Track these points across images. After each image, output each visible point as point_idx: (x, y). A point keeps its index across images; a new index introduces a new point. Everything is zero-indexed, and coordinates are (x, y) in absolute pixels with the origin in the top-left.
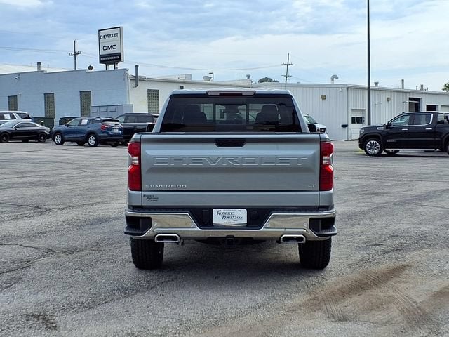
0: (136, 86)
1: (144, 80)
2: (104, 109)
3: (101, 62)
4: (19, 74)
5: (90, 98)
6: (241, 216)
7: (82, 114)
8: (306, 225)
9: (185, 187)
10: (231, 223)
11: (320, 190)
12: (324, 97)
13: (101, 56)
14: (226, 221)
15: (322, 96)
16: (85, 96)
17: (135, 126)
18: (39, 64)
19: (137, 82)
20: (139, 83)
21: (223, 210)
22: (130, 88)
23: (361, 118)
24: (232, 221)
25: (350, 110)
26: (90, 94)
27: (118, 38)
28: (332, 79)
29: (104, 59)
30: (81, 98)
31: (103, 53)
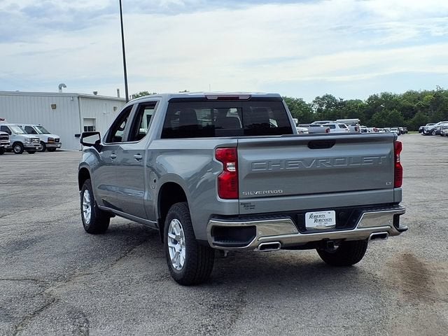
6: (330, 217)
8: (391, 221)
10: (323, 225)
11: (395, 187)
12: (54, 107)
14: (317, 224)
15: (52, 106)
21: (314, 213)
23: (92, 127)
24: (323, 224)
25: (82, 120)
28: (60, 88)
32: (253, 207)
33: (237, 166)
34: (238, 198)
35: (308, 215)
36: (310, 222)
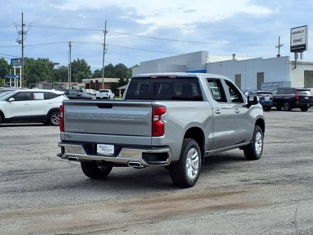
0: (295, 68)
1: (301, 64)
2: (270, 85)
3: (292, 51)
4: (221, 62)
5: (263, 77)
6: (111, 149)
7: (258, 88)
8: (140, 156)
9: (83, 130)
10: (106, 153)
11: (152, 136)
13: (292, 47)
14: (103, 151)
16: (260, 76)
17: (284, 97)
18: (234, 55)
19: (295, 65)
20: (298, 66)
21: (102, 145)
22: (290, 70)
26: (263, 75)
27: (304, 33)
29: (293, 49)
30: (258, 77)
31: (293, 44)
32: (71, 137)
33: (63, 114)
34: (64, 131)
35: (98, 145)
36: (99, 150)
